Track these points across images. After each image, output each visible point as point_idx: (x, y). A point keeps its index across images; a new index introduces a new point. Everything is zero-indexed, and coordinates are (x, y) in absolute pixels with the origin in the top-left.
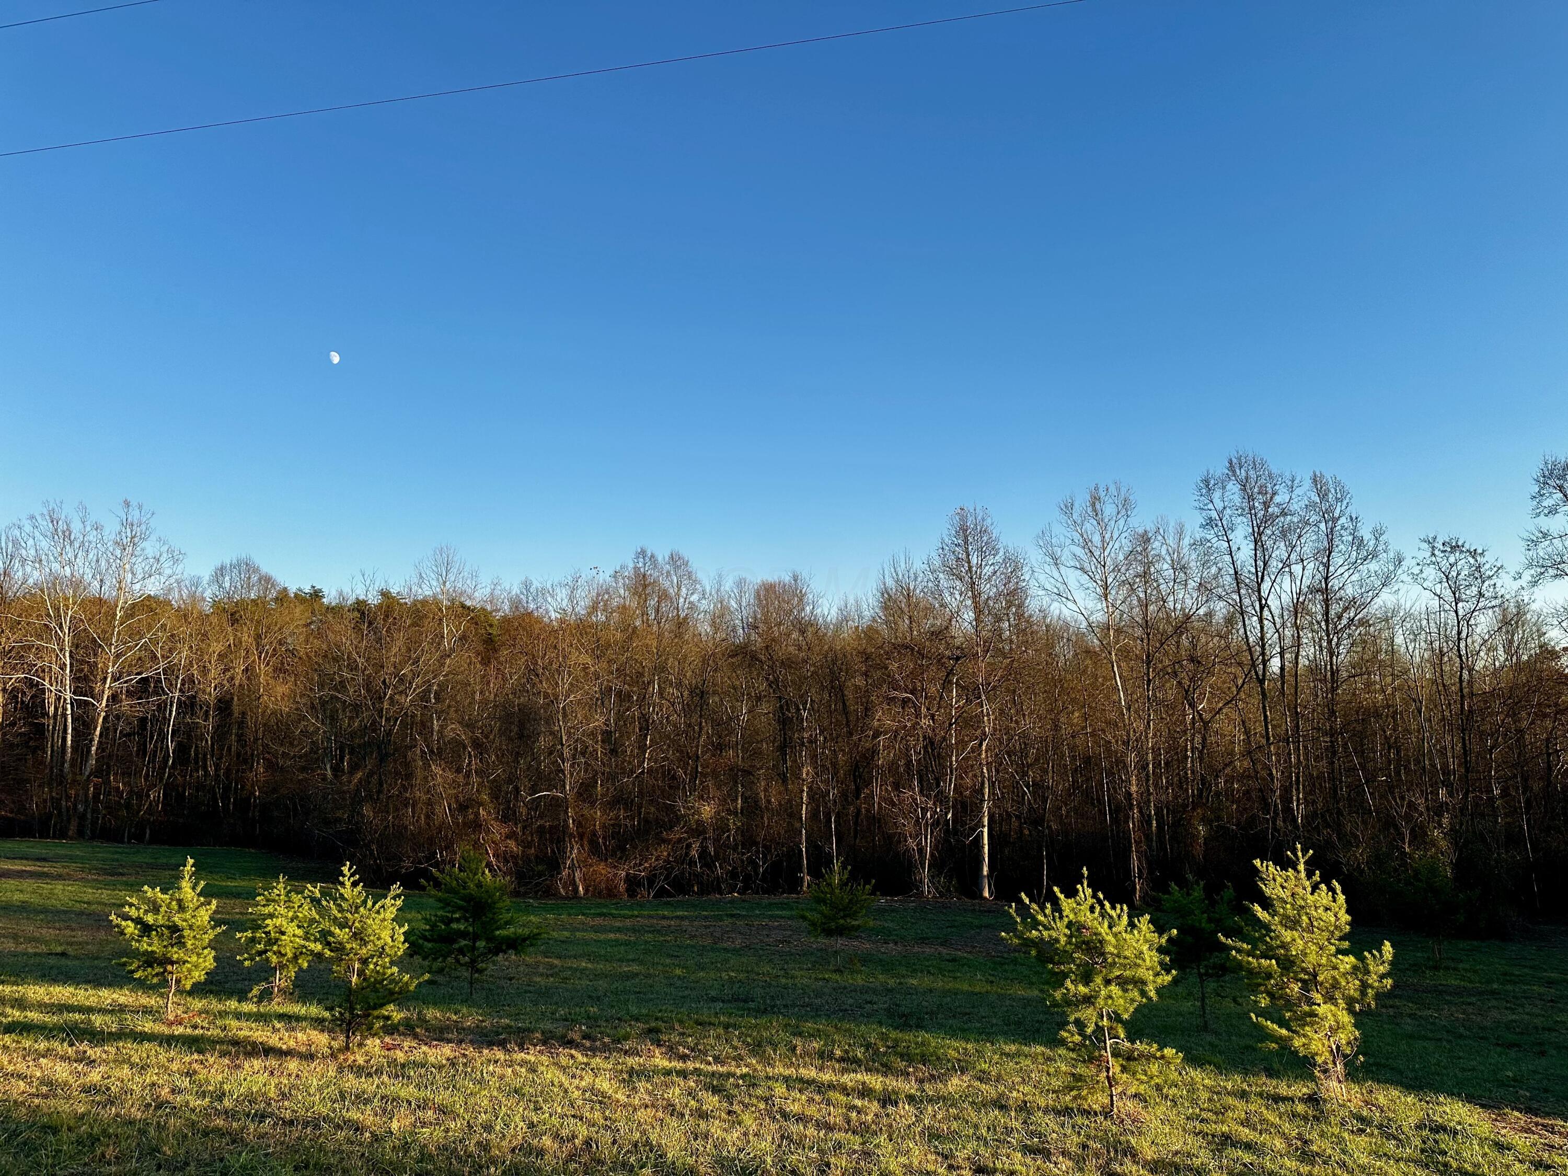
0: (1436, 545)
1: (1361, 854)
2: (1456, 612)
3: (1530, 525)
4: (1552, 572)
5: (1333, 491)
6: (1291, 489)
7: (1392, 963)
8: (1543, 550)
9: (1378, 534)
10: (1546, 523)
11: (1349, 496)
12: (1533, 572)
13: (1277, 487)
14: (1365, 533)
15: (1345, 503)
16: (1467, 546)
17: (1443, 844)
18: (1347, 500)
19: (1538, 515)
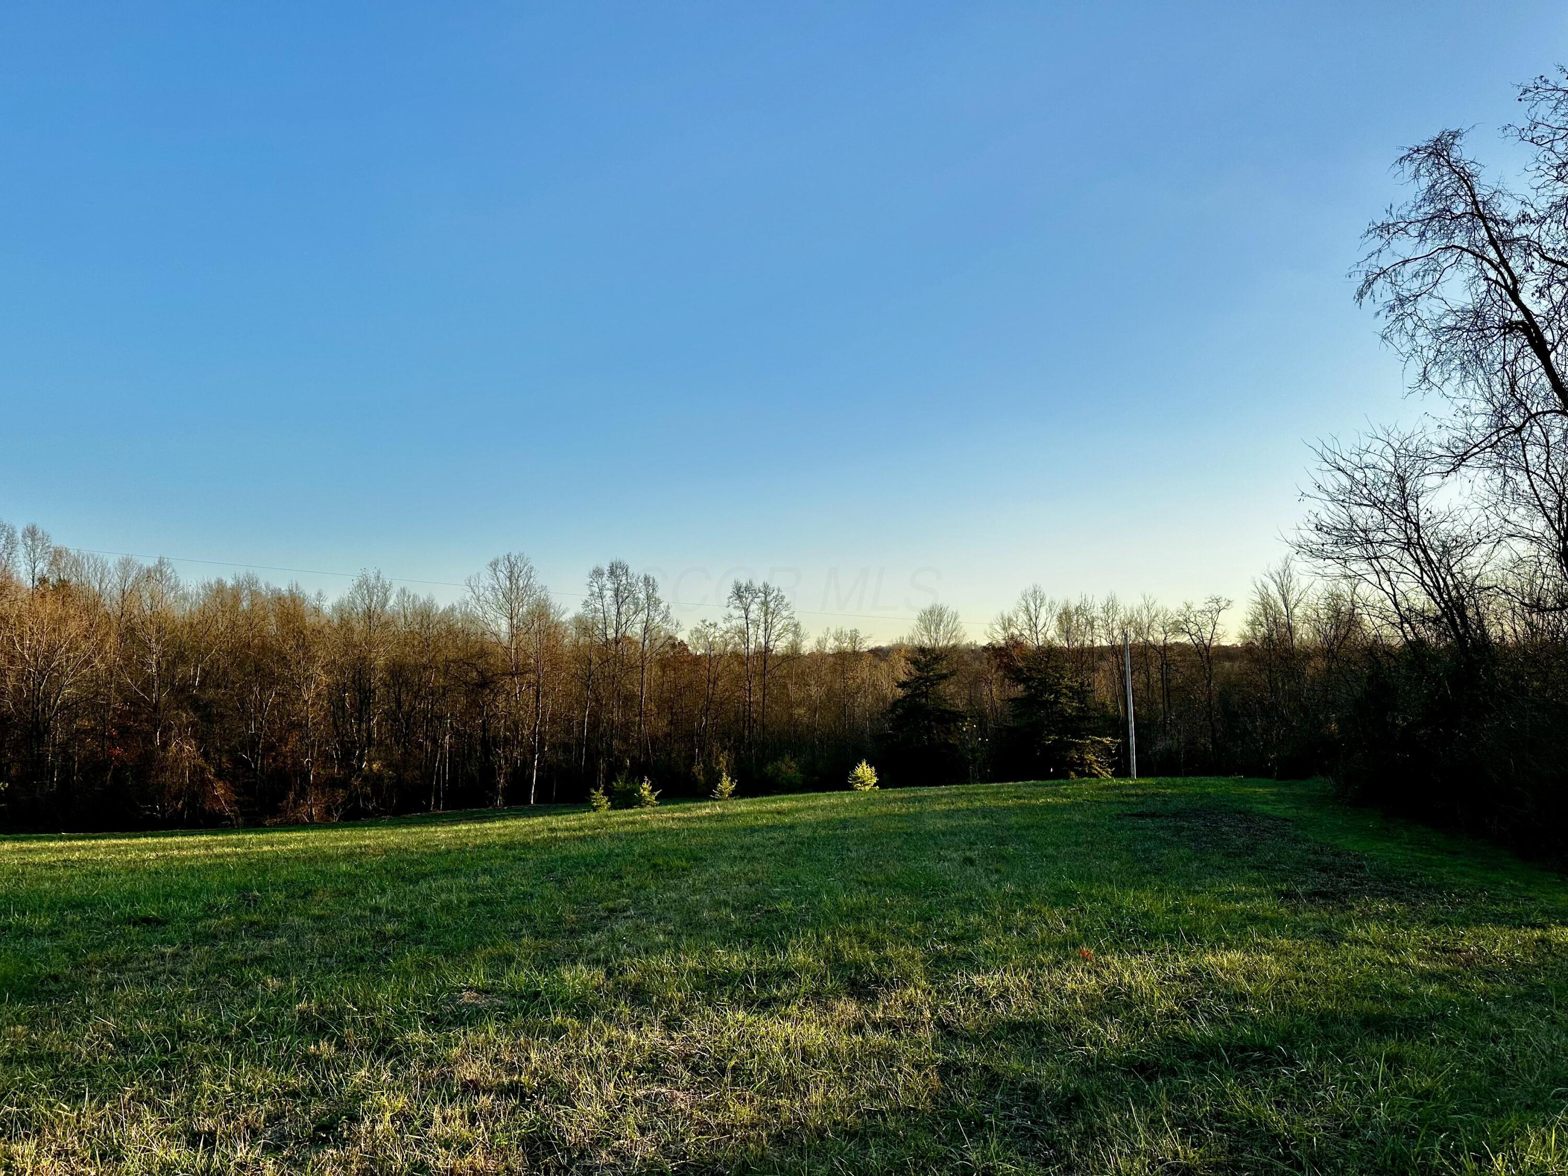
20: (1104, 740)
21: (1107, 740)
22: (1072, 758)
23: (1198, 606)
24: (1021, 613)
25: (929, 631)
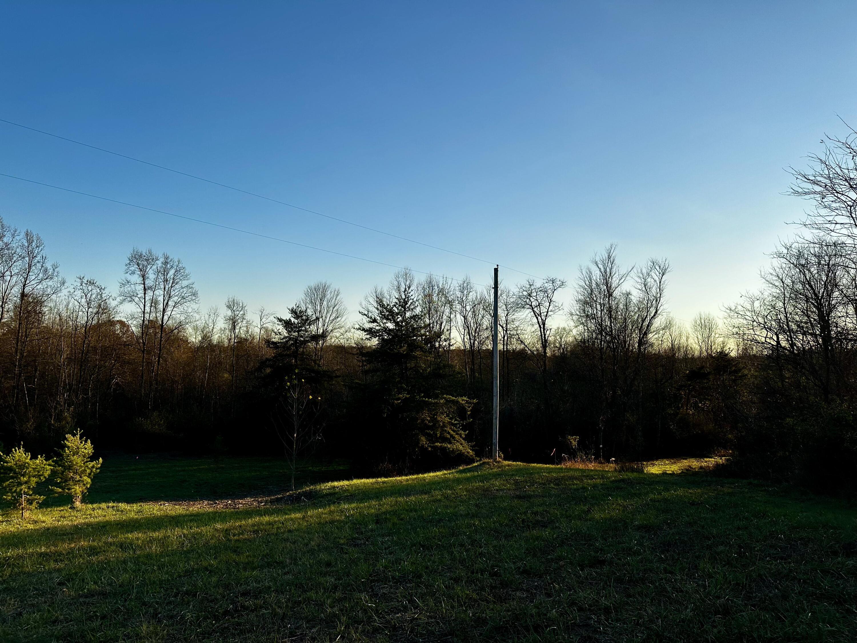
0: (84, 280)
1: (30, 425)
2: (87, 313)
3: (124, 277)
4: (129, 299)
5: (35, 241)
6: (13, 236)
7: (102, 464)
8: (127, 289)
9: (55, 267)
10: (129, 277)
11: (43, 245)
12: (121, 298)
13: (6, 233)
14: (48, 265)
15: (40, 248)
16: (97, 284)
17: (69, 419)
18: (42, 247)
19: (127, 273)
20: (460, 400)
21: (463, 400)
22: (423, 420)
23: (538, 284)
24: (394, 292)
25: (314, 304)
